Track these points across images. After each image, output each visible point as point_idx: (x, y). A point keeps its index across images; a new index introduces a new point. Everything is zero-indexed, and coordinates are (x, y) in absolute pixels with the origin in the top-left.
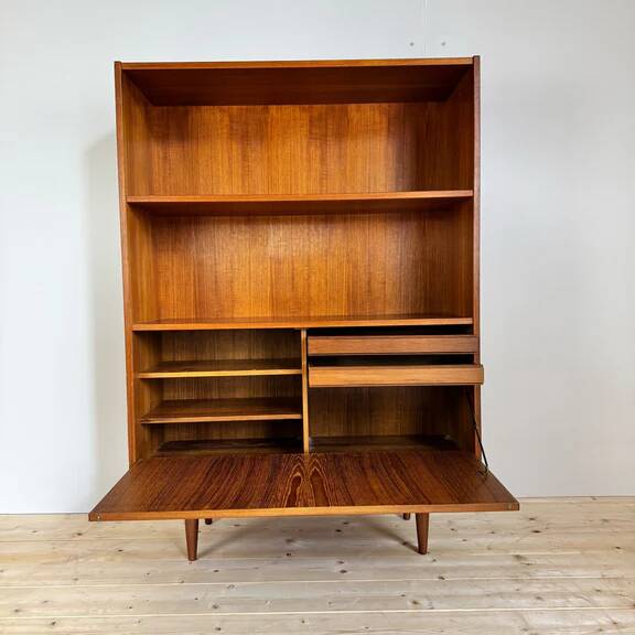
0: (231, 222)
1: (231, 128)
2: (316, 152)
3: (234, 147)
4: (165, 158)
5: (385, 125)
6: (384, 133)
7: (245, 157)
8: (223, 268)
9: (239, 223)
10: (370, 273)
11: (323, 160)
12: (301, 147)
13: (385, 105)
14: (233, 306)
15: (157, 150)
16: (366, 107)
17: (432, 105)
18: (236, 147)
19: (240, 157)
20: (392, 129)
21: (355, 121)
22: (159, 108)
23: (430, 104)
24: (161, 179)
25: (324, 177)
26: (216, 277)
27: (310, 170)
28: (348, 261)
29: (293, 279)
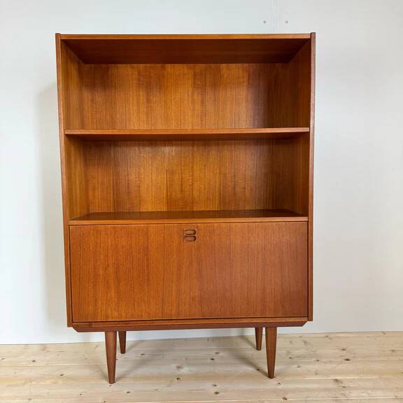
0: (139, 145)
1: (139, 80)
2: (197, 97)
3: (141, 93)
4: (92, 100)
5: (246, 79)
6: (245, 84)
7: (148, 101)
8: (133, 177)
9: (144, 145)
10: (235, 182)
11: (203, 102)
12: (188, 94)
13: (246, 65)
14: (140, 204)
15: (87, 95)
16: (233, 66)
17: (279, 65)
18: (142, 94)
19: (145, 100)
20: (251, 82)
21: (225, 75)
22: (88, 66)
23: (277, 64)
24: (90, 115)
25: (204, 115)
26: (128, 184)
27: (194, 110)
28: (220, 174)
29: (182, 185)
